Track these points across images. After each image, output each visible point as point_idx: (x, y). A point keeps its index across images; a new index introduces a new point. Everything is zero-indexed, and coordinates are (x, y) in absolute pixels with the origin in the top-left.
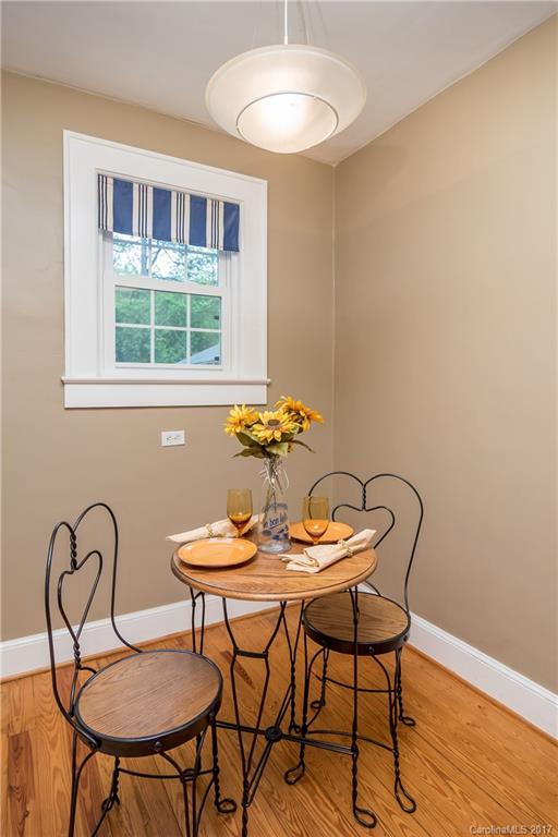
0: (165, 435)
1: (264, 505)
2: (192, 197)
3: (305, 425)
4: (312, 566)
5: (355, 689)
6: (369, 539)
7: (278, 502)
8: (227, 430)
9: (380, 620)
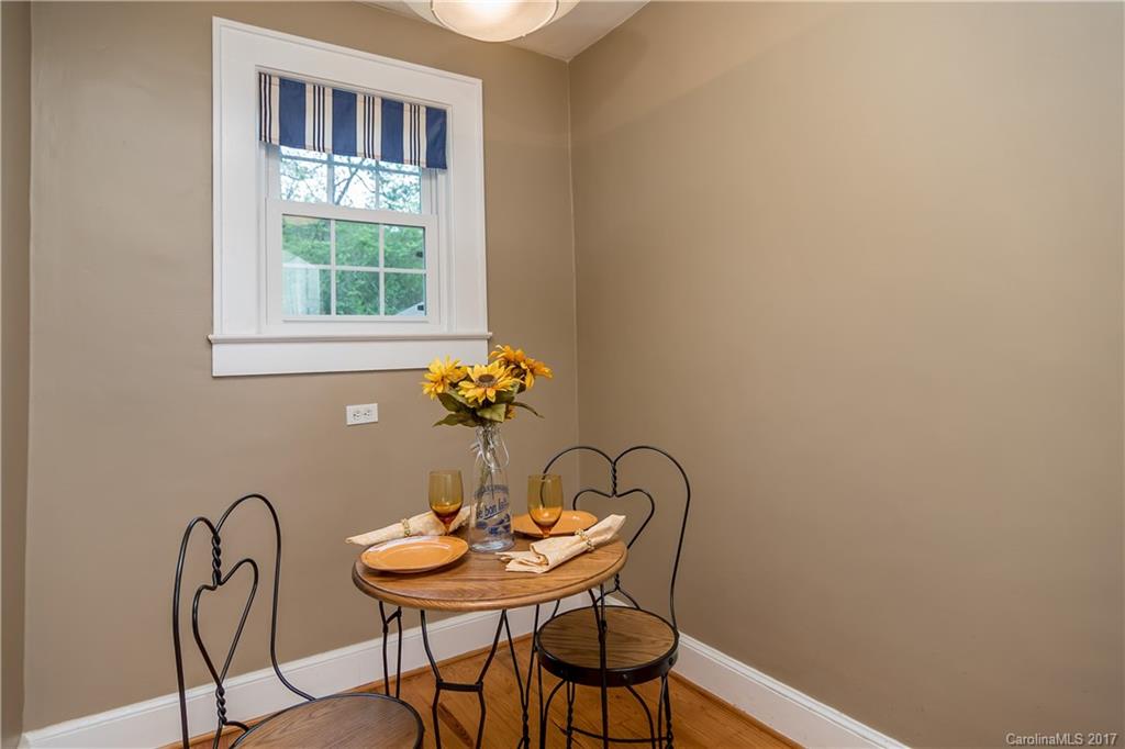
0: (350, 409)
1: (477, 488)
2: (384, 101)
3: (529, 380)
4: (540, 564)
5: (606, 739)
6: (616, 528)
7: (495, 483)
8: (426, 391)
9: (638, 640)
